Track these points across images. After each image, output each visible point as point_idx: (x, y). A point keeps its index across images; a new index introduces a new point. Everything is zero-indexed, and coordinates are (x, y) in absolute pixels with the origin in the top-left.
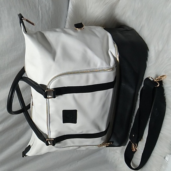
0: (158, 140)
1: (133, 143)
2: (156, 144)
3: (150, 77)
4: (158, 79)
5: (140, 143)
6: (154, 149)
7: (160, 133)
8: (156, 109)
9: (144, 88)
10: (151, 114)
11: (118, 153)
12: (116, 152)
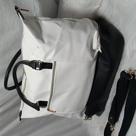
0: (132, 123)
1: (111, 124)
2: (130, 126)
3: (125, 70)
4: (132, 73)
5: (116, 124)
6: (129, 130)
7: (134, 117)
8: (131, 97)
9: (120, 79)
10: (127, 101)
11: (97, 130)
12: (96, 129)
